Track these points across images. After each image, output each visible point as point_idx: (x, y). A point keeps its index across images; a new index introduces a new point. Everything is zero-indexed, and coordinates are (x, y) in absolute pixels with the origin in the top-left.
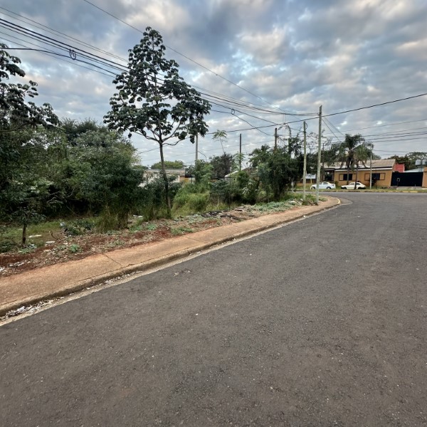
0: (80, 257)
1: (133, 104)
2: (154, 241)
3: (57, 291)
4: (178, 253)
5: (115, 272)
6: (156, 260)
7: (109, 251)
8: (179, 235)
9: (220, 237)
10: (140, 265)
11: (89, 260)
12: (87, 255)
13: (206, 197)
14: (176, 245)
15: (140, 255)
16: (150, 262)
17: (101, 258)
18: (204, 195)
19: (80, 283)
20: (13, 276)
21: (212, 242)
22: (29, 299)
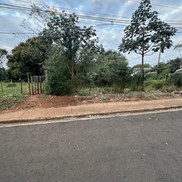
0: (107, 102)
1: (132, 38)
2: (136, 100)
3: (100, 113)
4: (149, 108)
5: (120, 111)
6: (138, 109)
7: (117, 101)
8: (149, 100)
9: (175, 105)
10: (130, 110)
11: (109, 104)
12: (109, 102)
14: (148, 104)
15: (130, 106)
16: (135, 110)
17: (114, 104)
18: (162, 81)
19: (107, 112)
20: (88, 104)
21: (170, 107)
22: (92, 113)
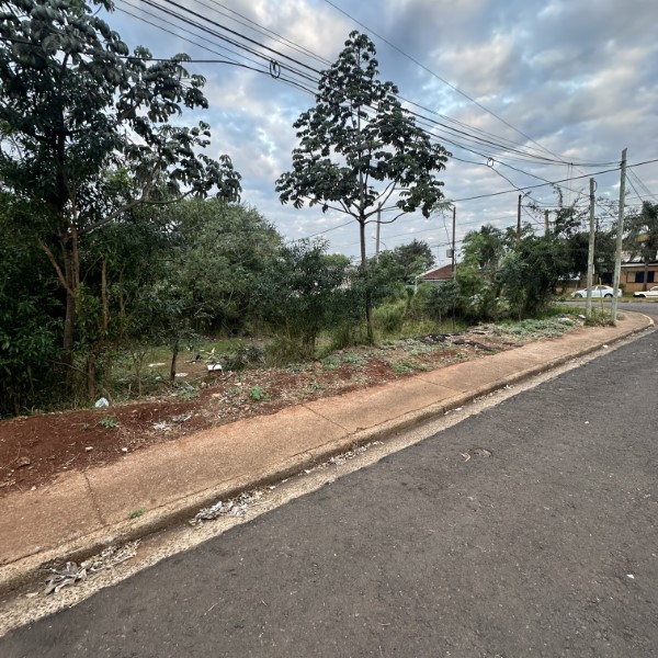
0: (271, 410)
1: (327, 158)
2: (371, 385)
3: (265, 475)
4: (428, 410)
5: (343, 442)
6: (399, 421)
7: (310, 400)
8: (407, 376)
9: (483, 382)
10: (376, 430)
11: (285, 416)
12: (280, 407)
13: (401, 309)
14: (414, 394)
15: (366, 410)
16: (390, 425)
17: (303, 413)
18: (396, 307)
19: (294, 462)
20: (182, 439)
21: (475, 392)
22: (226, 487)
